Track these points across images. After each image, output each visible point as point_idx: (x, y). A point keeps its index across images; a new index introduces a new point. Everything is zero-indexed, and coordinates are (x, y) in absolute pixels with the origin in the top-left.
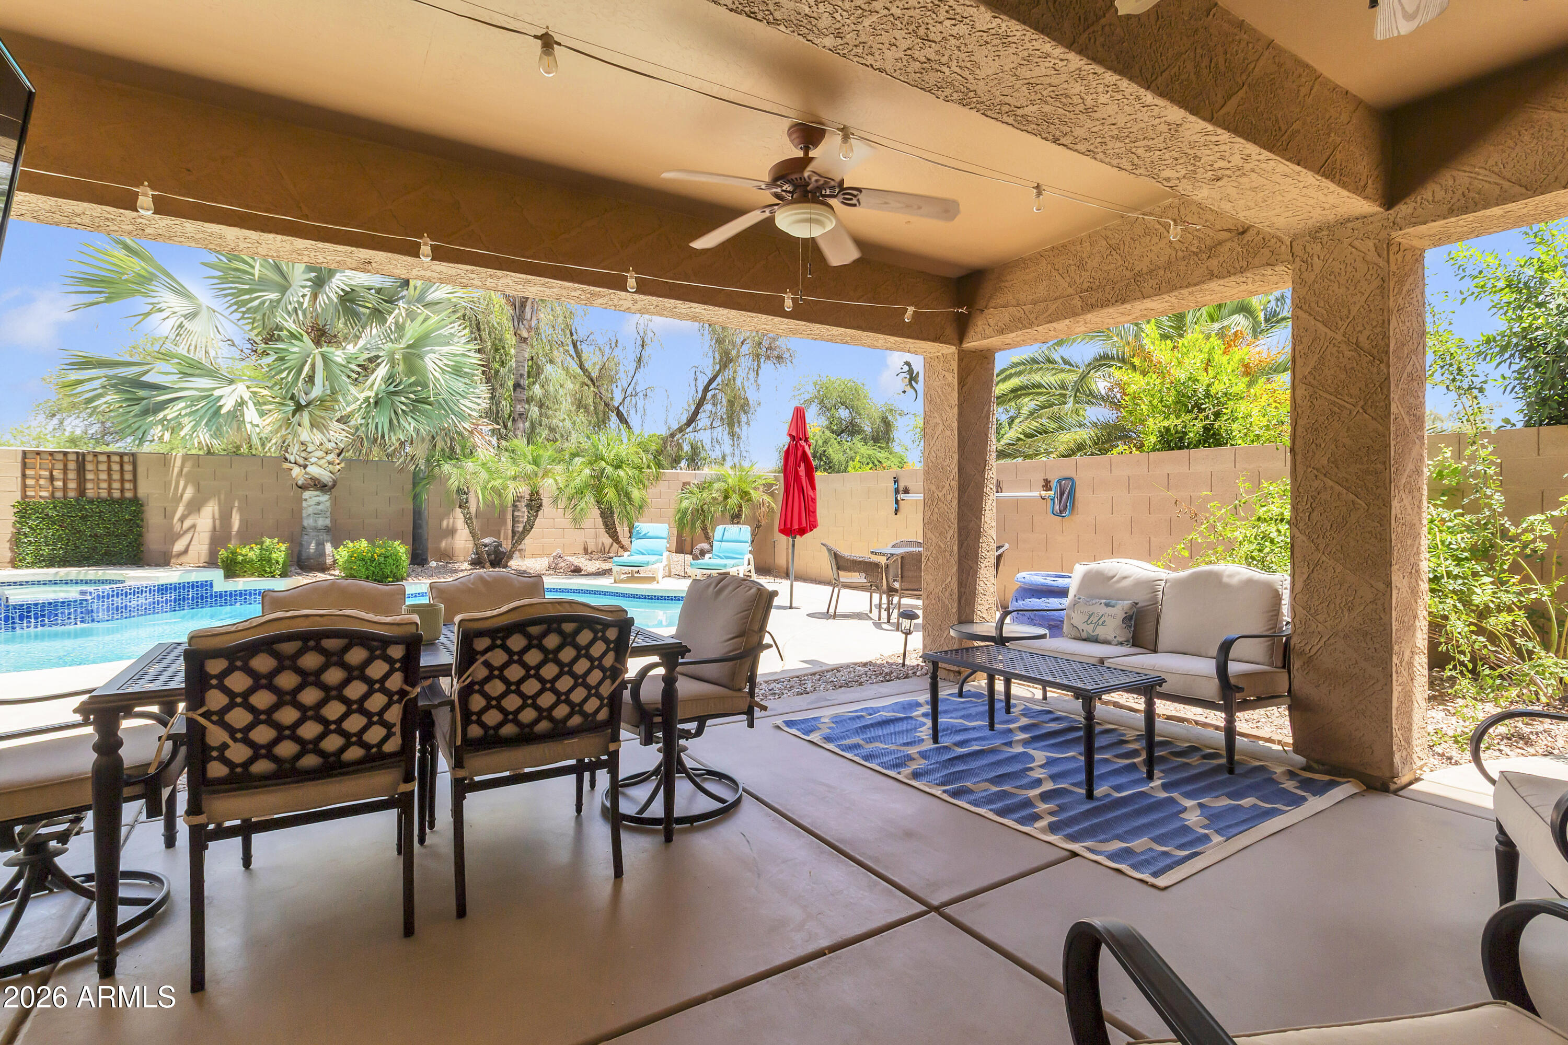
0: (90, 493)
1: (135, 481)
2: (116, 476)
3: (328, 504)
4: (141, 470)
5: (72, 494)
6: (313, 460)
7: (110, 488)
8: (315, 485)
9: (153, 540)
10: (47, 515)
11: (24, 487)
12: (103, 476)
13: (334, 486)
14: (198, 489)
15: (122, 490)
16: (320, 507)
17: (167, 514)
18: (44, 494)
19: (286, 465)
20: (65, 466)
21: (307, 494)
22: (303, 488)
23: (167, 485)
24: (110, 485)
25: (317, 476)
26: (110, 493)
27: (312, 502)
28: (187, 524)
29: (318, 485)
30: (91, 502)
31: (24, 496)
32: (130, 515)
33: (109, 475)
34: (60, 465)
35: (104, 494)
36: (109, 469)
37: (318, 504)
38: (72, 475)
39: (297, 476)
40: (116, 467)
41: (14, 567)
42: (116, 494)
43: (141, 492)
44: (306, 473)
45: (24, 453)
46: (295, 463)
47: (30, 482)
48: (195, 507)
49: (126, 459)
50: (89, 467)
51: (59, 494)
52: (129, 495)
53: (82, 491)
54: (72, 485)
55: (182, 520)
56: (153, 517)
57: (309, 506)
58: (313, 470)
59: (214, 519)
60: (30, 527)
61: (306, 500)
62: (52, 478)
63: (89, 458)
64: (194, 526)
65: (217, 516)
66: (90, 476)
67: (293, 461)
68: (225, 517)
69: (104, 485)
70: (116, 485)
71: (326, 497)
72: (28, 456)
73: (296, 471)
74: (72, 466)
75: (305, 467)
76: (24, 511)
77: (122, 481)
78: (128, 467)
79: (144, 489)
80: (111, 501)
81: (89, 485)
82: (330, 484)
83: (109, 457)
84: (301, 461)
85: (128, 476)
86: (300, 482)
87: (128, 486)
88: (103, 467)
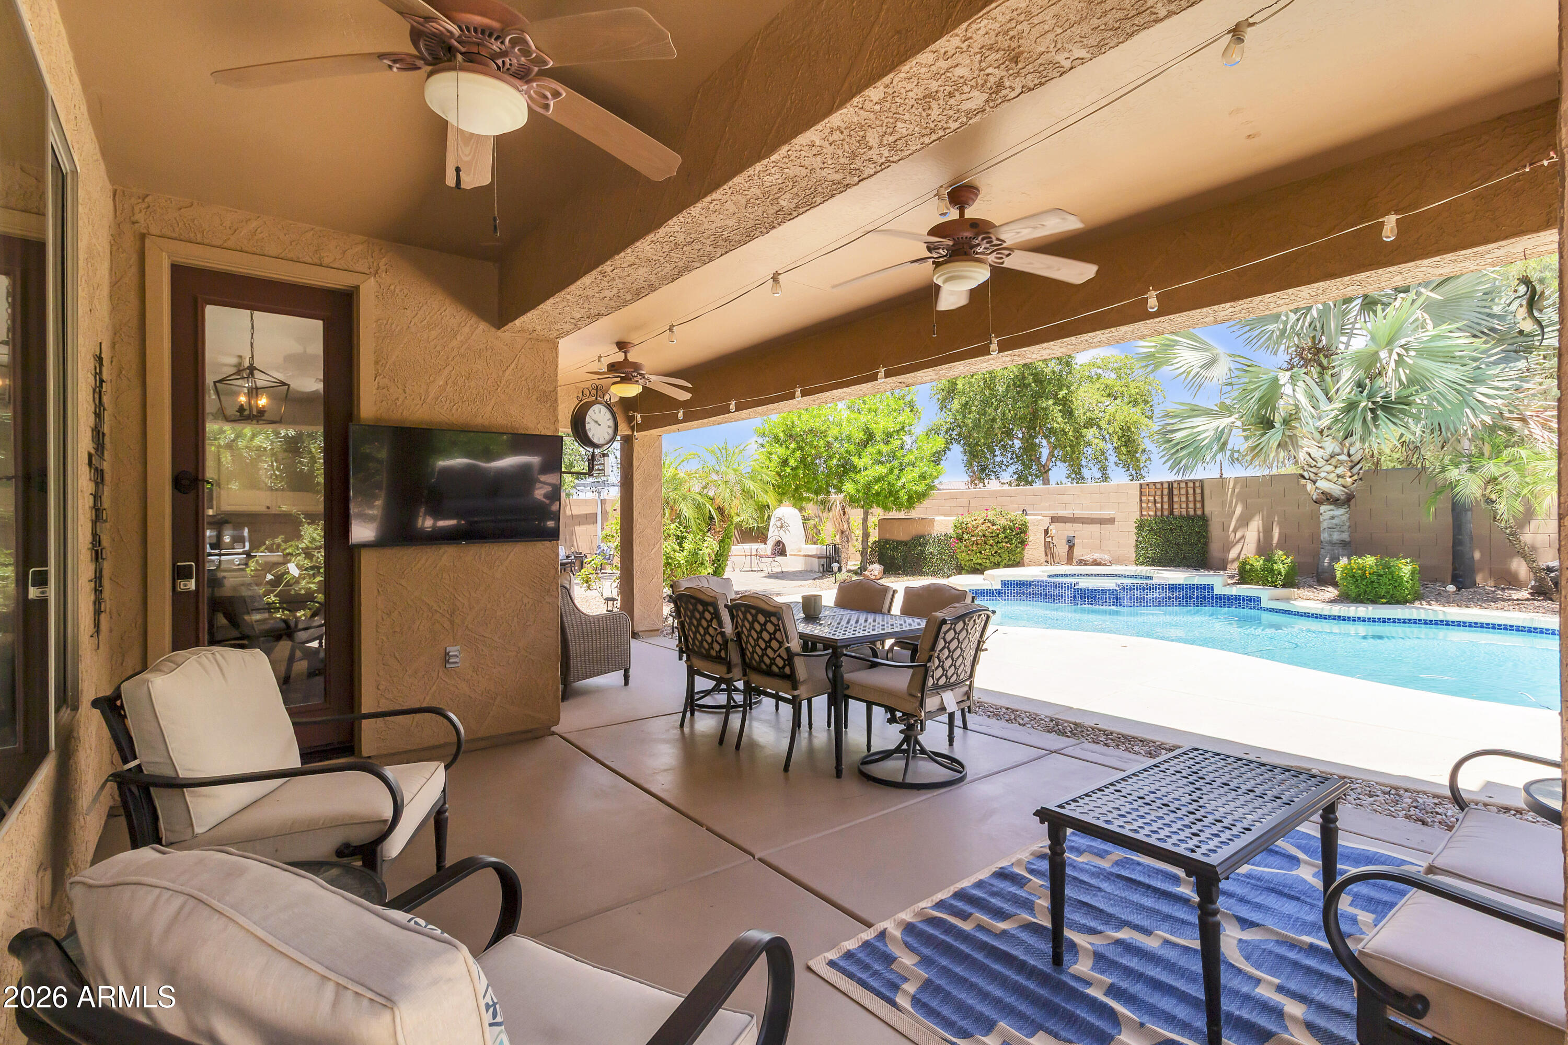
0: (1176, 512)
1: (1203, 501)
2: (1191, 498)
3: (1345, 518)
4: (1206, 492)
5: (1166, 513)
6: (1323, 475)
7: (1187, 507)
9: (1215, 548)
10: (1153, 528)
11: (1141, 508)
12: (1183, 499)
13: (1348, 500)
14: (1246, 506)
15: (1195, 509)
17: (1225, 528)
18: (1152, 513)
19: (1303, 481)
20: (1162, 492)
21: (1323, 508)
22: (1318, 502)
23: (1223, 503)
24: (1187, 505)
25: (1329, 490)
26: (1187, 511)
27: (1327, 516)
28: (1239, 535)
29: (1328, 499)
30: (1175, 519)
31: (1142, 515)
32: (1200, 528)
33: (1187, 498)
34: (1159, 492)
35: (1184, 512)
36: (1187, 491)
37: (1333, 518)
38: (1166, 499)
39: (1311, 491)
40: (1191, 492)
41: (1137, 565)
42: (1192, 512)
43: (1207, 510)
44: (1318, 488)
45: (1141, 485)
46: (1311, 478)
47: (1144, 505)
48: (1244, 521)
49: (1197, 484)
50: (1176, 492)
51: (1159, 513)
52: (1199, 512)
53: (1171, 511)
54: (1166, 506)
55: (1235, 531)
56: (1215, 530)
57: (1325, 520)
58: (1323, 485)
59: (1259, 532)
60: (1143, 537)
61: (1321, 514)
62: (1155, 502)
63: (1175, 485)
64: (1243, 537)
65: (1261, 530)
66: (1176, 499)
67: (1309, 476)
68: (1267, 531)
69: (1184, 506)
70: (1191, 505)
71: (1341, 512)
72: (1143, 486)
73: (1309, 486)
74: (1166, 492)
75: (1315, 482)
76: (1141, 526)
77: (1195, 501)
78: (1198, 491)
79: (1211, 508)
80: (1189, 517)
81: (1176, 506)
82: (1343, 498)
83: (1187, 484)
84: (1313, 476)
85: (1199, 498)
86: (1314, 497)
87: (1198, 505)
88: (1183, 492)
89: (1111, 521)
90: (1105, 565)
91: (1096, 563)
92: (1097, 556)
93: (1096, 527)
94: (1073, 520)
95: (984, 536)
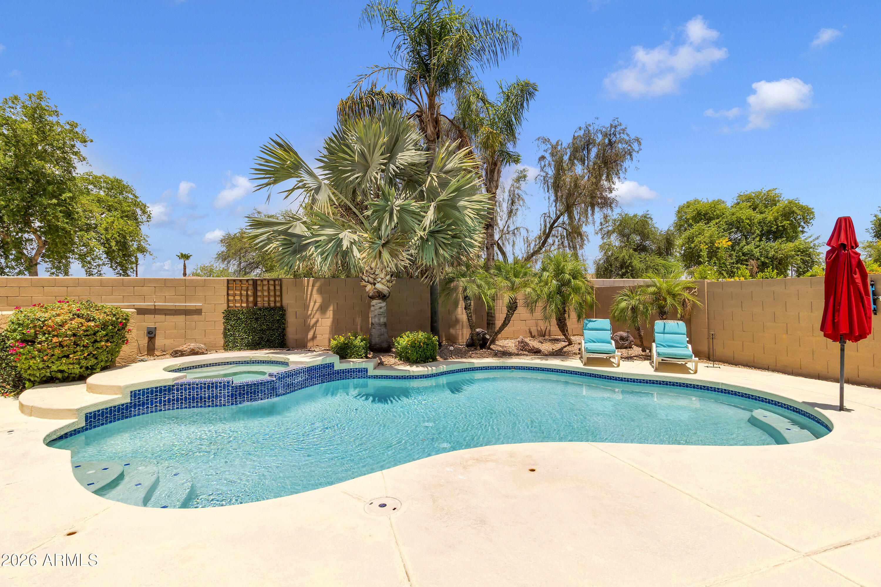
0: (260, 305)
1: (281, 296)
2: (272, 293)
3: (385, 308)
4: (284, 288)
5: (251, 305)
6: (379, 280)
7: (269, 300)
8: (379, 296)
9: (292, 332)
10: (239, 318)
11: (228, 300)
12: (266, 294)
13: (389, 296)
15: (275, 302)
16: (381, 310)
17: (297, 316)
18: (238, 305)
19: (363, 284)
20: (247, 288)
21: (374, 302)
22: (372, 298)
23: (297, 298)
24: (269, 299)
25: (380, 290)
26: (269, 304)
27: (377, 307)
28: (313, 321)
29: (381, 296)
30: (260, 309)
31: (228, 307)
32: (279, 317)
33: (269, 293)
34: (244, 288)
35: (266, 305)
36: (269, 289)
37: (381, 308)
38: (250, 293)
39: (369, 290)
40: (272, 288)
41: (226, 350)
42: (272, 305)
43: (285, 302)
44: (375, 289)
45: (228, 280)
46: (368, 282)
47: (231, 298)
49: (277, 282)
50: (259, 288)
51: (245, 305)
52: (278, 305)
53: (255, 304)
54: (251, 299)
55: (310, 319)
56: (291, 318)
57: (376, 310)
58: (379, 286)
60: (231, 325)
61: (373, 306)
62: (241, 295)
63: (259, 282)
66: (259, 294)
67: (367, 281)
69: (266, 299)
70: (272, 299)
71: (384, 304)
72: (230, 282)
73: (369, 287)
74: (251, 287)
75: (375, 284)
76: (228, 316)
77: (275, 296)
78: (278, 288)
80: (270, 309)
81: (259, 299)
82: (388, 295)
83: (268, 281)
84: (371, 280)
85: (278, 293)
86: (371, 294)
87: (278, 299)
88: (266, 288)
89: (198, 312)
90: (203, 353)
91: (194, 352)
92: (192, 345)
93: (180, 319)
94: (155, 311)
95: (74, 335)
